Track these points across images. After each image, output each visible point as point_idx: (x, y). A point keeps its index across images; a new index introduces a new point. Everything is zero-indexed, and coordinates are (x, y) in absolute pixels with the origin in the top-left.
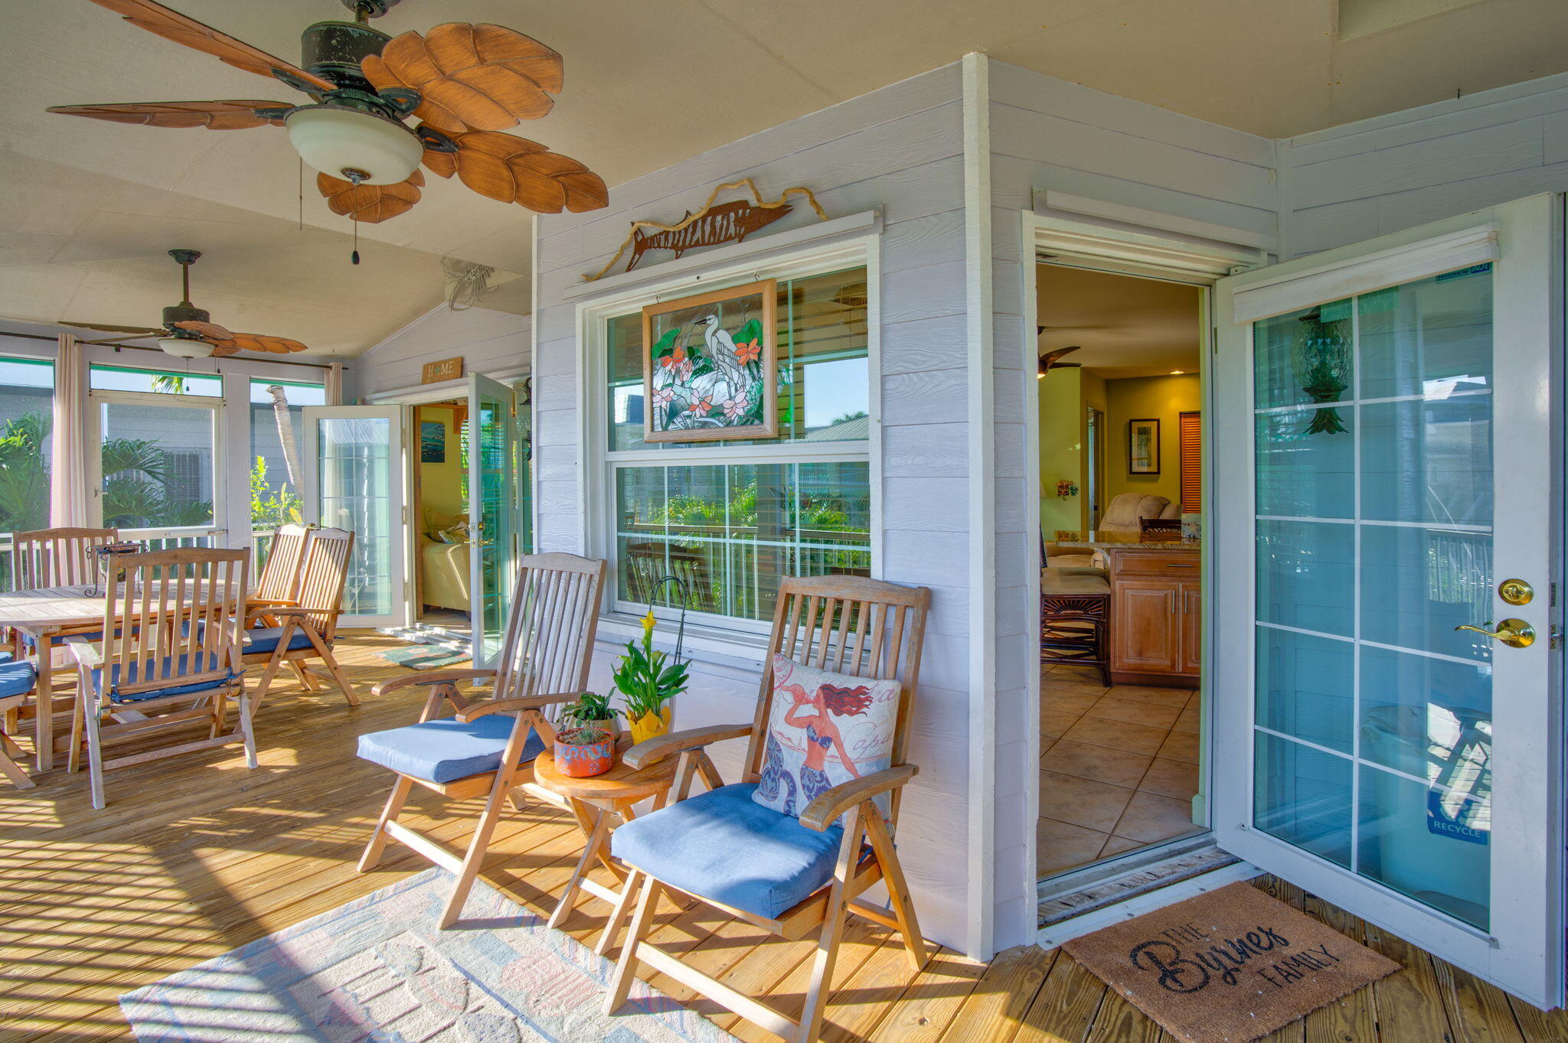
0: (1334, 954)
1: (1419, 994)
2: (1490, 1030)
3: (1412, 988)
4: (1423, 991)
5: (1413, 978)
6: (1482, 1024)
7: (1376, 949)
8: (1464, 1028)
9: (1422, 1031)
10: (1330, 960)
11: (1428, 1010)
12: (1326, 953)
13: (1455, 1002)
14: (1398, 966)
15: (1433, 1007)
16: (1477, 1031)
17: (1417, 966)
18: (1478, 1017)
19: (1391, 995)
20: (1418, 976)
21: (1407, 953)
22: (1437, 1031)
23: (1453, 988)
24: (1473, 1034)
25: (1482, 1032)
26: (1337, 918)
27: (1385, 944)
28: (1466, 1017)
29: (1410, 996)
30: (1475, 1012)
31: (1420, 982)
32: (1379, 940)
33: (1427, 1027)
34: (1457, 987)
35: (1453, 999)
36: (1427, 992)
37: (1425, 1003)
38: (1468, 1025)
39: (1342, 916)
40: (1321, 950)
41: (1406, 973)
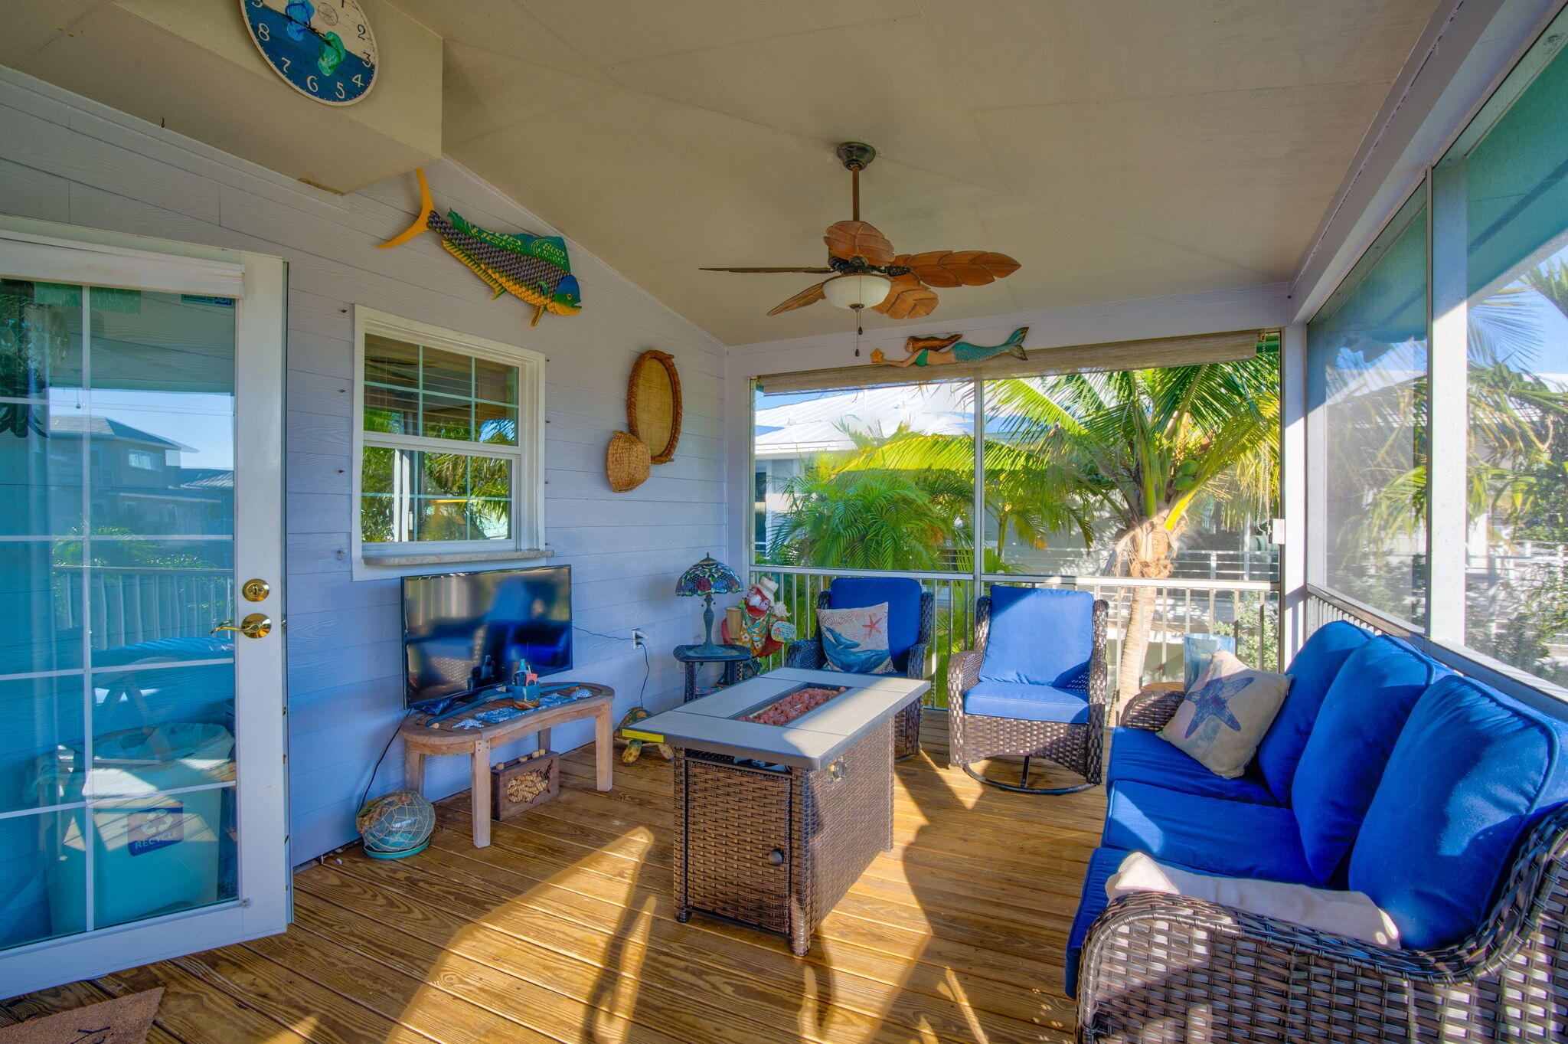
0: (99, 1025)
1: (194, 995)
2: (259, 977)
3: (186, 996)
4: (195, 991)
5: (179, 989)
6: (251, 977)
7: (127, 992)
8: (243, 989)
9: (222, 1017)
10: (102, 1034)
11: (210, 999)
12: (90, 1033)
13: (222, 978)
14: (161, 990)
15: (212, 996)
16: (253, 984)
17: (173, 978)
18: (244, 975)
19: (176, 1015)
20: (181, 984)
21: (156, 975)
22: (230, 1008)
23: (210, 970)
24: (251, 988)
25: (256, 982)
26: (66, 999)
27: (131, 984)
28: (238, 982)
29: (189, 1003)
30: (240, 973)
31: (186, 987)
32: (124, 985)
33: (221, 1011)
34: (214, 969)
35: (219, 978)
36: (198, 989)
37: (205, 998)
38: (243, 985)
39: (67, 994)
40: (82, 1035)
41: (170, 990)
